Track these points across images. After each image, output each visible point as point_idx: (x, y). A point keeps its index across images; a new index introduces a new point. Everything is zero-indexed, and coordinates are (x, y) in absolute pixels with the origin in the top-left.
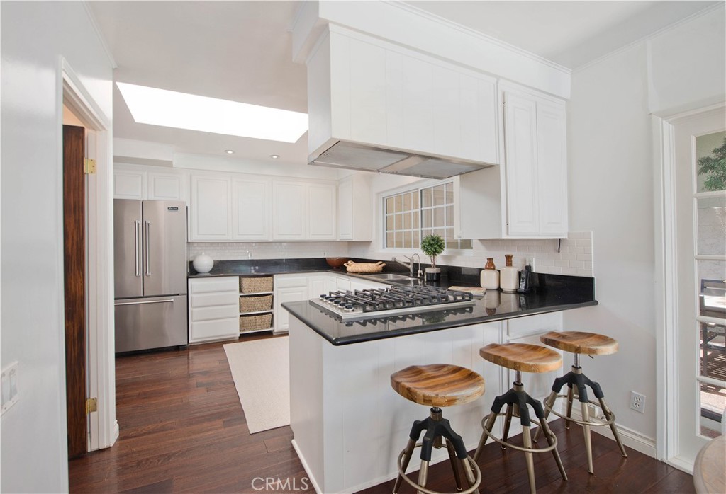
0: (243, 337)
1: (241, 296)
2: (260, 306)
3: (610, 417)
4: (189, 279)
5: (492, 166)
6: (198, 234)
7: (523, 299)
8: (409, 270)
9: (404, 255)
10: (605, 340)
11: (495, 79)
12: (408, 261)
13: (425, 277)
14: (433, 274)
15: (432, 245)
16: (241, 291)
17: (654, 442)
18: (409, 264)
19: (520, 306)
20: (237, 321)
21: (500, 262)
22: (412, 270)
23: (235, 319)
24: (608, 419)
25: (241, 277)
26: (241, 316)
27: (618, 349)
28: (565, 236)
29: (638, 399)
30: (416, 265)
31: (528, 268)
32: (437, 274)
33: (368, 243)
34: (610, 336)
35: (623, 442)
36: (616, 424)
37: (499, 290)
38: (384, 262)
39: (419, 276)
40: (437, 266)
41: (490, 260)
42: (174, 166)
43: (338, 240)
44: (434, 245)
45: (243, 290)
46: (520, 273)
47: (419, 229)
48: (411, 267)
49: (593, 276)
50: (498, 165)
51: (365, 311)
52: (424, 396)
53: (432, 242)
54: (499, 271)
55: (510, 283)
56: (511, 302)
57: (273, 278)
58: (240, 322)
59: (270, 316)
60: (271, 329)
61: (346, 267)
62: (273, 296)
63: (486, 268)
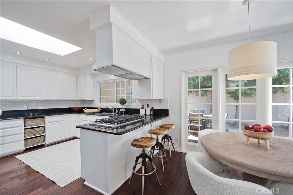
0: (27, 150)
1: (25, 129)
2: (37, 133)
3: (173, 144)
5: (149, 78)
7: (152, 117)
8: (112, 111)
9: (110, 105)
10: (172, 125)
11: (150, 54)
12: (112, 107)
13: (119, 113)
14: (123, 111)
15: (123, 101)
16: (25, 126)
17: (181, 148)
18: (112, 108)
19: (151, 119)
20: (23, 142)
21: (145, 106)
22: (113, 111)
23: (22, 141)
24: (173, 145)
26: (25, 139)
27: (175, 127)
28: (162, 99)
29: (177, 138)
30: (115, 109)
31: (153, 108)
32: (124, 111)
33: (92, 101)
34: (173, 124)
35: (176, 151)
36: (174, 146)
37: (145, 115)
38: (100, 108)
39: (116, 112)
40: (124, 109)
41: (143, 106)
43: (77, 100)
44: (123, 102)
46: (151, 110)
47: (115, 96)
48: (113, 109)
49: (168, 109)
50: (151, 78)
51: (118, 124)
52: (145, 145)
53: (123, 100)
54: (145, 109)
55: (148, 112)
56: (148, 118)
57: (45, 118)
58: (25, 143)
59: (43, 137)
60: (44, 143)
61: (84, 111)
62: (45, 127)
63: (142, 108)
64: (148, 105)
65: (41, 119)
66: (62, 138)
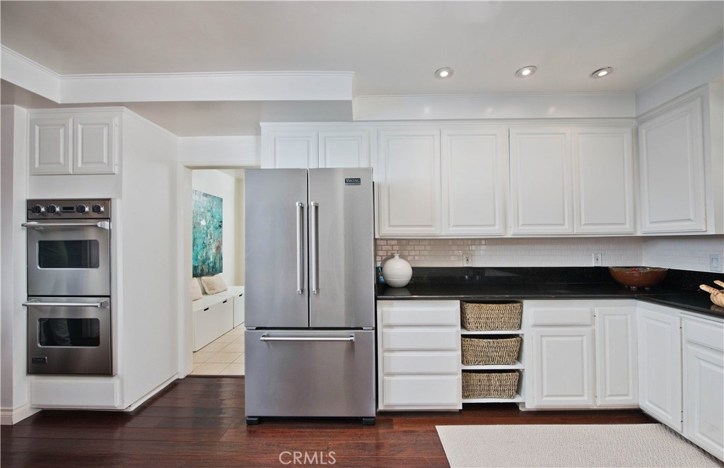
1: (463, 336)
2: (497, 355)
4: (378, 301)
6: (390, 226)
16: (463, 326)
20: (457, 380)
23: (453, 376)
25: (463, 302)
26: (464, 371)
42: (354, 119)
45: (469, 326)
57: (522, 306)
58: (463, 382)
59: (515, 376)
60: (516, 400)
62: (521, 341)
65: (508, 306)
66: (585, 398)
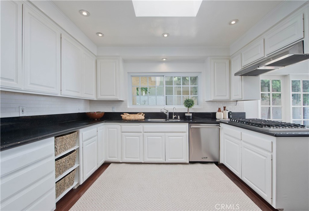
2: (69, 164)
9: (163, 109)
18: (166, 113)
22: (168, 116)
25: (56, 136)
40: (190, 113)
41: (220, 108)
44: (189, 103)
57: (78, 133)
61: (122, 117)
63: (218, 111)
64: (225, 108)
